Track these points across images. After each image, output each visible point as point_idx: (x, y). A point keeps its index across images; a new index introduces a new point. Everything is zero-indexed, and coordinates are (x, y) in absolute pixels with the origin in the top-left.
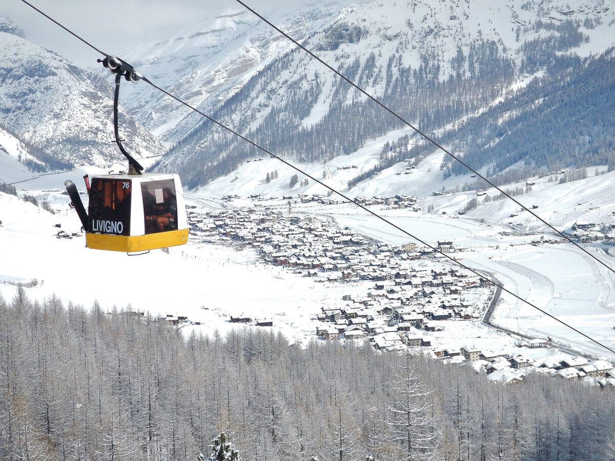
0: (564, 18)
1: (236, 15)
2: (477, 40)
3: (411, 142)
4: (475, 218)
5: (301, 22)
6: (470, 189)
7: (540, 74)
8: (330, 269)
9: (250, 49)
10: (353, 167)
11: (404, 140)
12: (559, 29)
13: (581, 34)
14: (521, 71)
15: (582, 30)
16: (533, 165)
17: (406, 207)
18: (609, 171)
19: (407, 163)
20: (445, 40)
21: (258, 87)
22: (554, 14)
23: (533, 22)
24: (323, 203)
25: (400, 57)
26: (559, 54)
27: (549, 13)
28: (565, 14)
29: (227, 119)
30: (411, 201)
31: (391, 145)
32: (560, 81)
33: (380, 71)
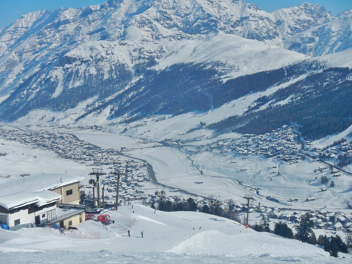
0: (149, 54)
1: (6, 41)
2: (118, 63)
3: (97, 103)
4: (127, 135)
5: (35, 45)
6: (122, 123)
7: (142, 77)
8: (88, 160)
9: (15, 56)
10: (76, 113)
11: (94, 103)
12: (148, 59)
13: (156, 61)
14: (135, 75)
15: (156, 59)
16: (144, 113)
17: (100, 130)
18: (173, 116)
19: (96, 112)
20: (105, 63)
21: (33, 80)
22: (145, 53)
23: (138, 56)
24: (67, 128)
25: (89, 69)
26: (148, 69)
27: (143, 53)
28: (150, 53)
29: (22, 93)
30: (101, 127)
31: (89, 105)
32: (150, 79)
33: (81, 75)
